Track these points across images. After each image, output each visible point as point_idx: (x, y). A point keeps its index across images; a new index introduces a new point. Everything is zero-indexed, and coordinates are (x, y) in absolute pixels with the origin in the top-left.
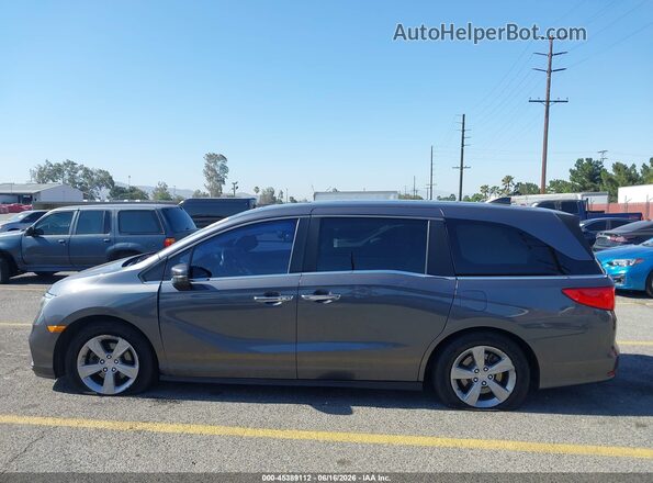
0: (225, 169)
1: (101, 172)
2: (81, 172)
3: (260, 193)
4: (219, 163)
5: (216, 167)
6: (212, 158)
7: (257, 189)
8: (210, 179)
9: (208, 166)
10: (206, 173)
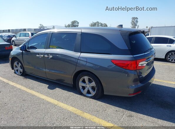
0: (137, 21)
1: (105, 24)
2: (100, 24)
3: (148, 28)
4: (136, 20)
5: (135, 21)
6: (134, 18)
7: (147, 27)
8: (132, 24)
9: (132, 21)
10: (131, 23)
